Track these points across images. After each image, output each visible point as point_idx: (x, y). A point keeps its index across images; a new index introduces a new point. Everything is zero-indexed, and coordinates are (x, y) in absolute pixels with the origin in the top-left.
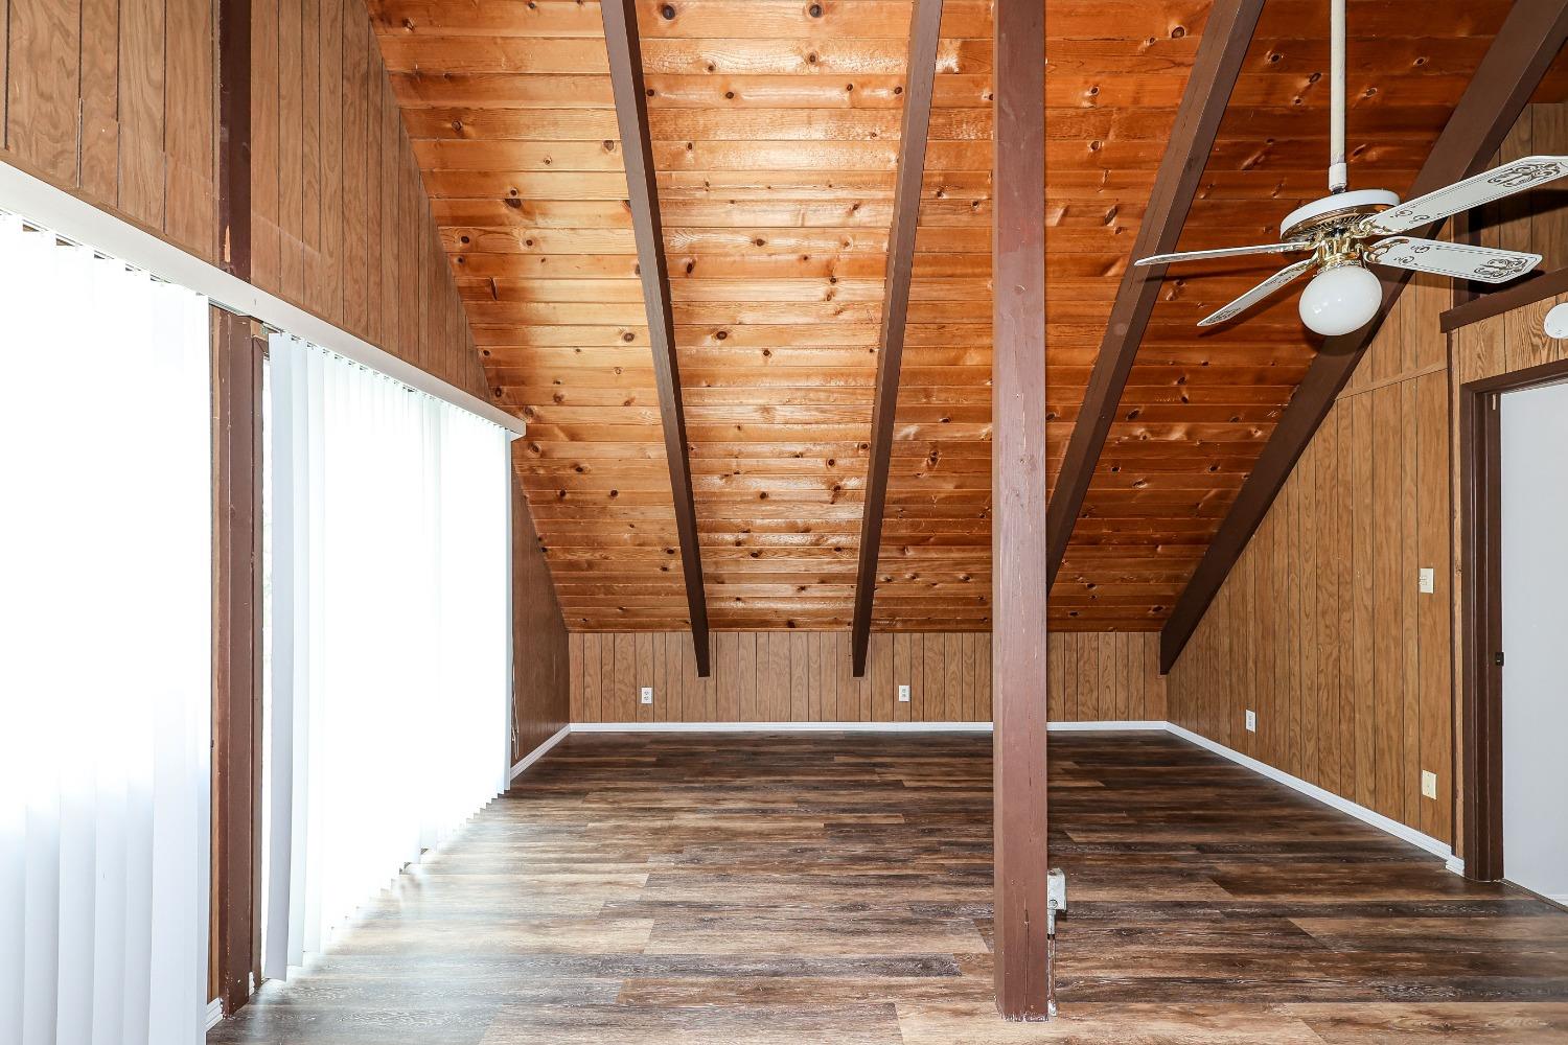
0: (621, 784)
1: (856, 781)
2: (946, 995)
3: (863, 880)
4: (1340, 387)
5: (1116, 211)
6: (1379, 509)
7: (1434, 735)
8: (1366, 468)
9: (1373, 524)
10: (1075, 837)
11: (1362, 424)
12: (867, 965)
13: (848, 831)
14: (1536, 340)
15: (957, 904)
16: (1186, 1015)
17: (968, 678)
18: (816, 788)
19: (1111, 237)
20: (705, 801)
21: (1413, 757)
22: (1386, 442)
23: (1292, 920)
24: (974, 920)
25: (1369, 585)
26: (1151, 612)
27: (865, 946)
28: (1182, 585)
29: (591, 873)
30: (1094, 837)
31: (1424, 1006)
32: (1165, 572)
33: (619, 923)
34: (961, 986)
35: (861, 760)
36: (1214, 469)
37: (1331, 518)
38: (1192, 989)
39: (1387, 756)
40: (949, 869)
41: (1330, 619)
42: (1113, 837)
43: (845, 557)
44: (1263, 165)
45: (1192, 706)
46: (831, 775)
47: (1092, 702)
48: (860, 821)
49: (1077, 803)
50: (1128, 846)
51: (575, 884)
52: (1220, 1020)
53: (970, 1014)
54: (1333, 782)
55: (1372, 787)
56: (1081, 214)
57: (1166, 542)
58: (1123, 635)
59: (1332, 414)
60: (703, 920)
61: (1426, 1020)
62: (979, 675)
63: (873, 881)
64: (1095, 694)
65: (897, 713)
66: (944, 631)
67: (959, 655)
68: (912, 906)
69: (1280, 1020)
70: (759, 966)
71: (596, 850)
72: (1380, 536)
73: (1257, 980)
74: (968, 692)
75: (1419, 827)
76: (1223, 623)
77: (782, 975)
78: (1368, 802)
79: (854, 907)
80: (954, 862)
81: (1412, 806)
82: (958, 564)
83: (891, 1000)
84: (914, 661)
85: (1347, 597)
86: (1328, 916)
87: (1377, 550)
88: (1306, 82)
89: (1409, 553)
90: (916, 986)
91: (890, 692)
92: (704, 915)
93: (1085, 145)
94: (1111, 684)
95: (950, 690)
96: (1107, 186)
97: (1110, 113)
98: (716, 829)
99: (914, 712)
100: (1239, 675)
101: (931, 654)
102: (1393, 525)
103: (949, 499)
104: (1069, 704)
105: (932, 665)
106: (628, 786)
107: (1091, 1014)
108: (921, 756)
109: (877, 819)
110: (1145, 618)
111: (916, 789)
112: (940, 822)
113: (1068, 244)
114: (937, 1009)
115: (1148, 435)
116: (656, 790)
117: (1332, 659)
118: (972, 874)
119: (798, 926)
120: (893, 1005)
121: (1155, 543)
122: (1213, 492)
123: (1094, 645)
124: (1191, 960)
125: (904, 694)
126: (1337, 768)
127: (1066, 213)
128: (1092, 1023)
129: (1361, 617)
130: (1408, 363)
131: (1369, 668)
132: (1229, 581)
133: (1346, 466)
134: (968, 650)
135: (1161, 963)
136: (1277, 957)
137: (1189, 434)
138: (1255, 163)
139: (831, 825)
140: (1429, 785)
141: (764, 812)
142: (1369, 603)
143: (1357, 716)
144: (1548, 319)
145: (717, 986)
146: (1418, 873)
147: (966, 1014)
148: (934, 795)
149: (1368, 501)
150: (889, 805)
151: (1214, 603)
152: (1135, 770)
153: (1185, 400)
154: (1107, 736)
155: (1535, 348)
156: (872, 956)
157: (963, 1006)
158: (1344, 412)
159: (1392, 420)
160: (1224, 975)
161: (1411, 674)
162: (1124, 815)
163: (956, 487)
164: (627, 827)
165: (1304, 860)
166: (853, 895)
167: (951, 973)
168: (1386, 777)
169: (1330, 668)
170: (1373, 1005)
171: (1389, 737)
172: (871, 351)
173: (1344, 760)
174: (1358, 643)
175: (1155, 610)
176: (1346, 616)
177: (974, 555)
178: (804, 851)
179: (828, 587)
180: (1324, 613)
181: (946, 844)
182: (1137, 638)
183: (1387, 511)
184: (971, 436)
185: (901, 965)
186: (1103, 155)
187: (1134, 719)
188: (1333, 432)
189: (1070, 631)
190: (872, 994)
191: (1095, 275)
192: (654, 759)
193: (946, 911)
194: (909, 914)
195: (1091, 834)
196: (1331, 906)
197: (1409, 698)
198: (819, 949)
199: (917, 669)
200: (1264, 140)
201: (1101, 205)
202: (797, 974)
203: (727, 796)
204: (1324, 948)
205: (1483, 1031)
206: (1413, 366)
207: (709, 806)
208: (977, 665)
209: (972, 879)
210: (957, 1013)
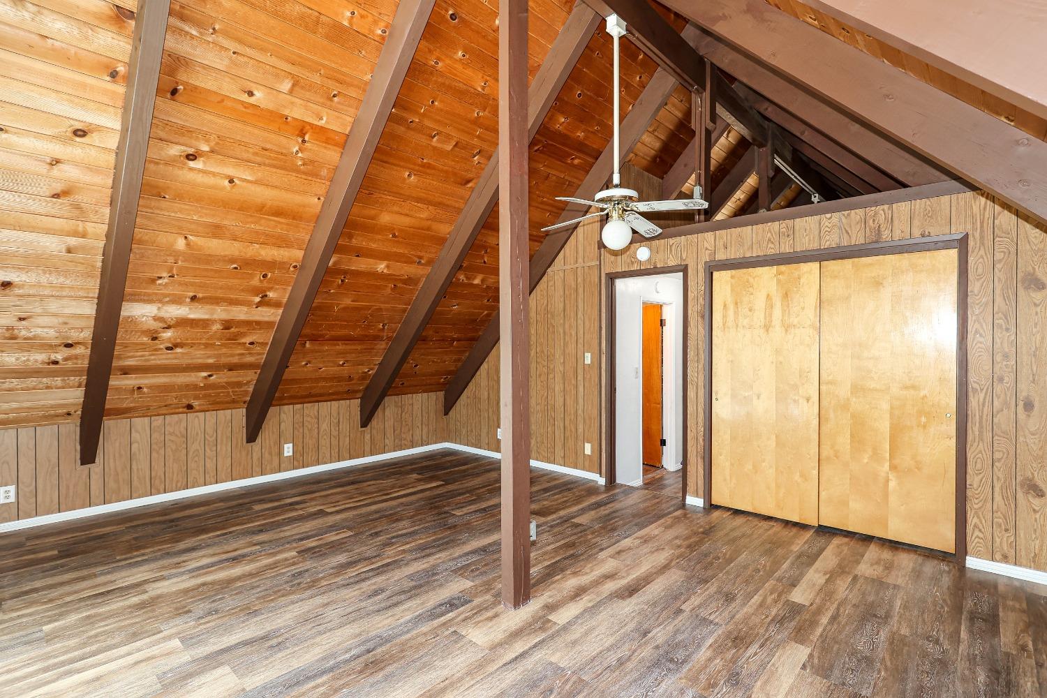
0: (38, 584)
1: (289, 518)
2: (476, 613)
3: (363, 576)
4: (549, 266)
5: (478, 153)
6: (567, 326)
7: (590, 427)
8: (561, 305)
9: (564, 332)
10: (458, 513)
11: (559, 284)
12: (419, 619)
13: (320, 551)
14: (633, 260)
15: (434, 566)
16: (575, 574)
17: (335, 433)
18: (261, 531)
19: (474, 165)
20: (164, 568)
21: (581, 438)
22: (571, 294)
23: (573, 520)
24: (451, 571)
25: (562, 361)
26: (442, 380)
27: (408, 609)
28: (460, 364)
29: (105, 663)
30: (465, 510)
31: (634, 536)
32: (455, 357)
33: (196, 682)
34: (478, 606)
35: (276, 504)
36: (488, 301)
37: (544, 329)
38: (567, 562)
39: (570, 440)
40: (410, 551)
41: (543, 378)
42: (473, 507)
43: (258, 349)
44: (542, 152)
45: (464, 432)
46: (264, 519)
47: (409, 438)
48: (320, 542)
49: (439, 496)
50: (484, 509)
51: (98, 679)
52: (587, 569)
53: (496, 616)
54: (544, 457)
55: (562, 455)
56: (464, 148)
57: (458, 340)
58: (425, 395)
59: (545, 278)
60: (272, 647)
61: (638, 542)
62: (342, 429)
63: (371, 574)
64: (411, 432)
65: (283, 465)
66: (318, 401)
67: (328, 417)
68: (411, 577)
69: (603, 561)
70: (353, 653)
71: (84, 645)
72: (567, 338)
73: (583, 549)
74: (334, 442)
75: (584, 469)
76: (484, 383)
77: (373, 650)
78: (561, 462)
79: (376, 593)
80: (408, 546)
81: (581, 460)
82: (340, 353)
83: (452, 629)
84: (296, 425)
85: (552, 367)
86: (581, 515)
87: (565, 345)
88: (563, 120)
89: (580, 346)
90: (457, 617)
91: (277, 451)
92: (269, 643)
93: (474, 111)
94: (419, 425)
95: (322, 442)
96: (478, 137)
97: (489, 99)
98: (204, 584)
99: (296, 462)
100: (493, 411)
101: (309, 419)
102: (573, 333)
103: (345, 309)
104: (396, 441)
105: (310, 427)
106: (50, 582)
107: (544, 590)
108: (318, 491)
109: (332, 537)
110: (439, 384)
111: (338, 512)
112: (376, 527)
113: (453, 163)
114: (479, 622)
115: (465, 279)
116: (95, 576)
117: (544, 398)
118: (426, 549)
119: (348, 619)
120: (455, 631)
121: (453, 340)
122: (486, 312)
123: (410, 402)
124: (556, 550)
125: (288, 450)
126: (546, 450)
127: (456, 145)
128: (547, 594)
129: (558, 377)
130: (580, 260)
131: (562, 399)
132: (488, 361)
133: (551, 305)
134: (335, 414)
135: (547, 557)
136: (581, 537)
137: (483, 281)
138: (538, 149)
139: (302, 551)
140: (588, 449)
141: (234, 559)
142: (562, 369)
143: (556, 423)
144: (638, 252)
145: (334, 679)
146: (592, 490)
147: (494, 617)
148: (355, 512)
149: (562, 321)
150: (331, 526)
151: (478, 373)
152: (451, 471)
153: (485, 262)
154: (420, 456)
155: (632, 263)
156: (417, 613)
157: (490, 614)
158: (551, 279)
159: (573, 286)
160: (572, 552)
161: (581, 401)
162: (468, 495)
163: (352, 302)
164: (100, 614)
165: (555, 494)
166: (367, 586)
167: (467, 602)
168: (569, 449)
169: (543, 401)
170: (622, 542)
171: (571, 430)
172: (319, 199)
173: (549, 445)
174: (557, 389)
175: (445, 378)
176: (551, 376)
177: (353, 347)
178: (300, 573)
179: (235, 373)
180: (540, 375)
181: (393, 537)
182: (433, 395)
183: (570, 326)
184: (371, 268)
185: (438, 610)
186: (481, 120)
187: (431, 444)
188: (545, 287)
189: (398, 395)
190: (439, 632)
191: (461, 184)
192: (56, 552)
193: (431, 573)
194: (414, 583)
195: (464, 509)
196: (579, 510)
197: (580, 412)
198: (381, 624)
199: (298, 431)
200: (544, 140)
201: (474, 147)
202: (381, 645)
203: (185, 558)
204: (591, 527)
205: (654, 538)
206: (582, 262)
207: (174, 571)
208: (341, 424)
209: (428, 551)
210: (491, 619)
